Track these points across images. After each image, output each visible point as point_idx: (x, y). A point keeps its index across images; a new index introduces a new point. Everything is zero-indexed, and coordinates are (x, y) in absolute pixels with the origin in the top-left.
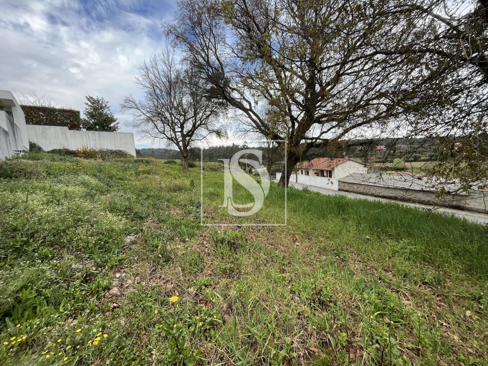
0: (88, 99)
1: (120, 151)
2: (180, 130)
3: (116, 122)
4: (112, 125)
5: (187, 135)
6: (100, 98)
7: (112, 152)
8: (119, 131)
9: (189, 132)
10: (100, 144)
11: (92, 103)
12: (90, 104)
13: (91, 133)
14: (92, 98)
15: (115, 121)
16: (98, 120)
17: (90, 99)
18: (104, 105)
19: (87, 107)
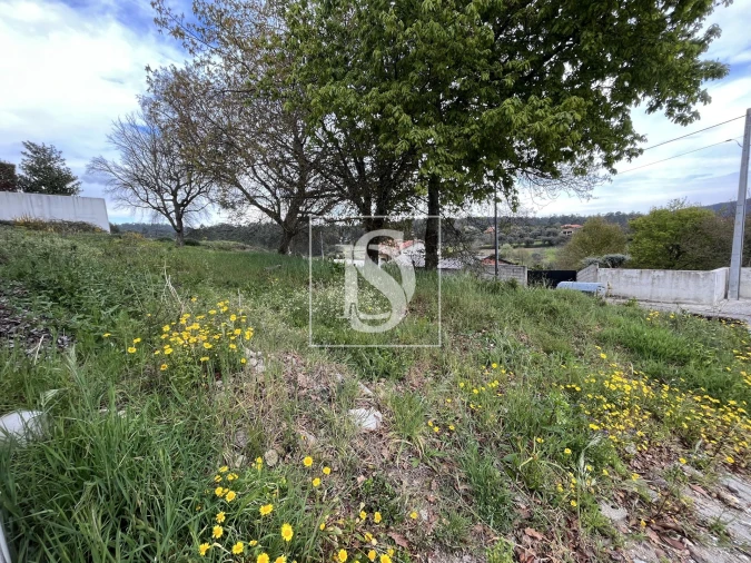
0: (28, 147)
1: (84, 224)
2: (172, 197)
3: (76, 182)
4: (69, 186)
5: (182, 205)
6: (48, 146)
7: (71, 225)
8: (81, 194)
9: (184, 201)
10: (50, 213)
11: (35, 153)
12: (29, 153)
13: (34, 196)
14: (34, 145)
15: (73, 180)
16: (46, 178)
17: (29, 146)
18: (54, 156)
19: (26, 158)
